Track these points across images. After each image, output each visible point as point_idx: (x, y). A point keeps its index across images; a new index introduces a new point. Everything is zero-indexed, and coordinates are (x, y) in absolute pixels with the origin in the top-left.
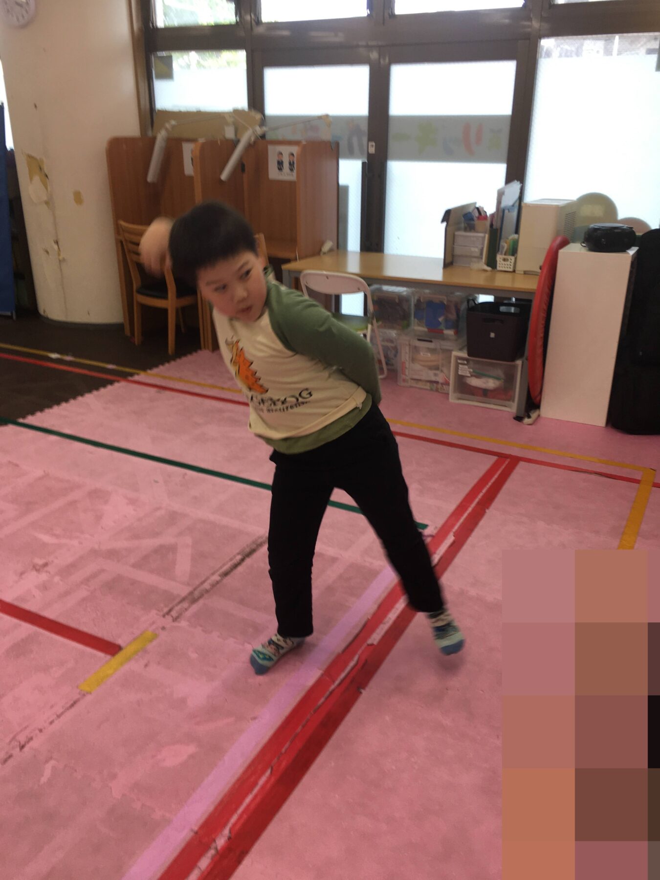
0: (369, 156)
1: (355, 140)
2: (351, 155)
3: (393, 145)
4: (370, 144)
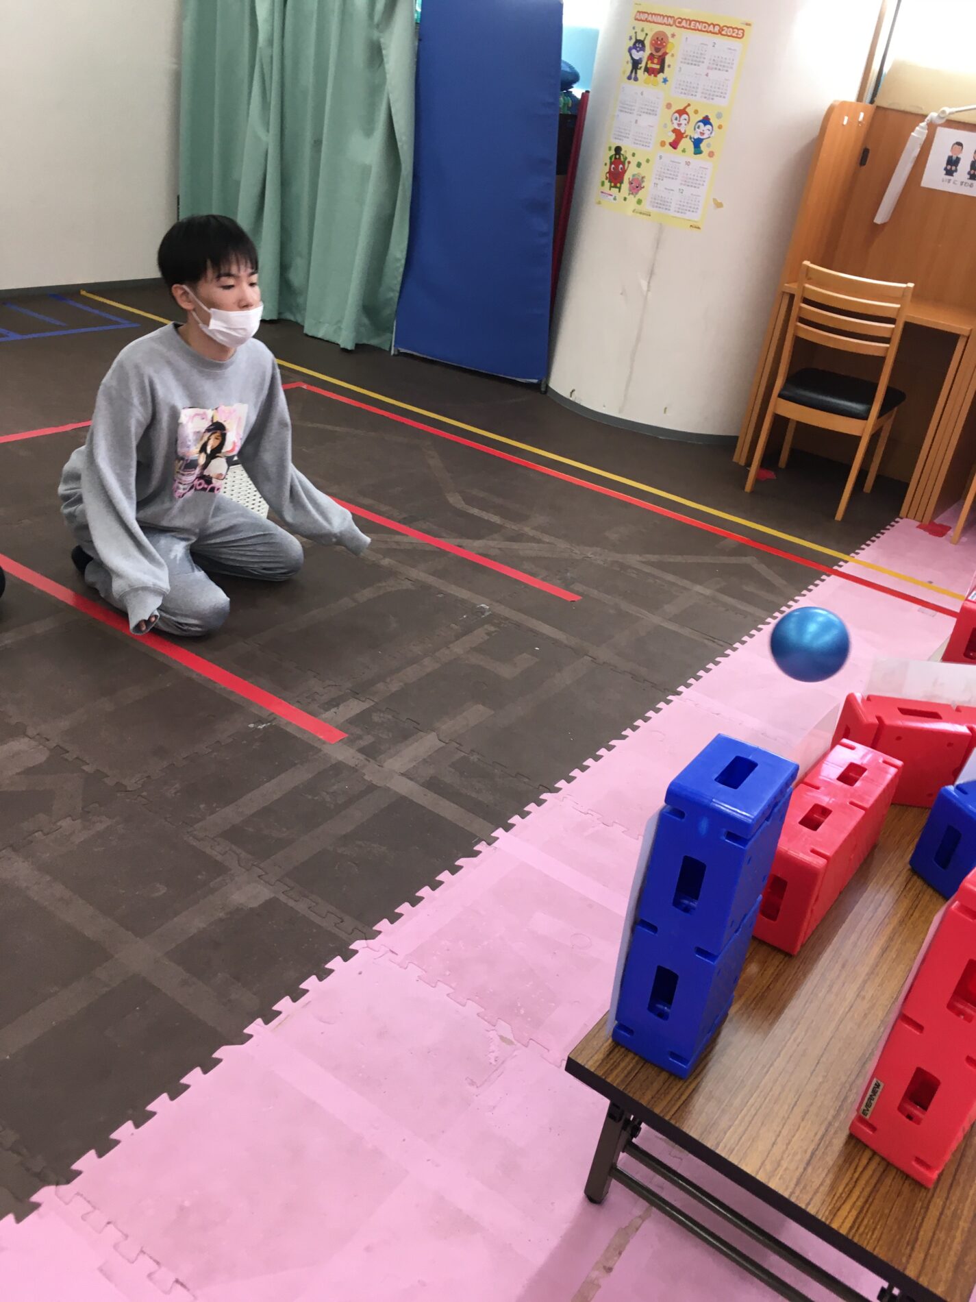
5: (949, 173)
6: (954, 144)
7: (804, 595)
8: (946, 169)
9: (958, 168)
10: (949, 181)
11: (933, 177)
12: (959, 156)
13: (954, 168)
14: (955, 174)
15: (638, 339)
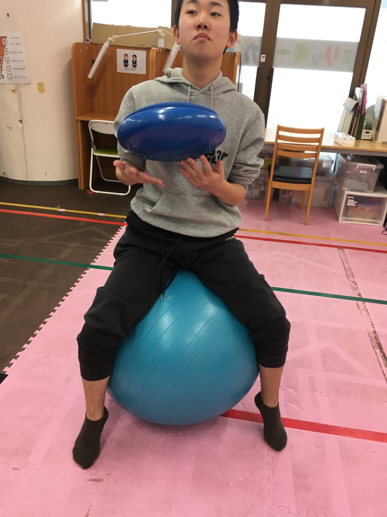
0: (261, 64)
1: (250, 53)
2: (247, 62)
3: (277, 57)
4: (262, 55)
5: (126, 66)
6: (124, 55)
7: (115, 236)
8: (124, 65)
9: (128, 64)
10: (127, 69)
11: (121, 68)
12: (127, 59)
13: (127, 64)
14: (128, 66)
15: (25, 147)
